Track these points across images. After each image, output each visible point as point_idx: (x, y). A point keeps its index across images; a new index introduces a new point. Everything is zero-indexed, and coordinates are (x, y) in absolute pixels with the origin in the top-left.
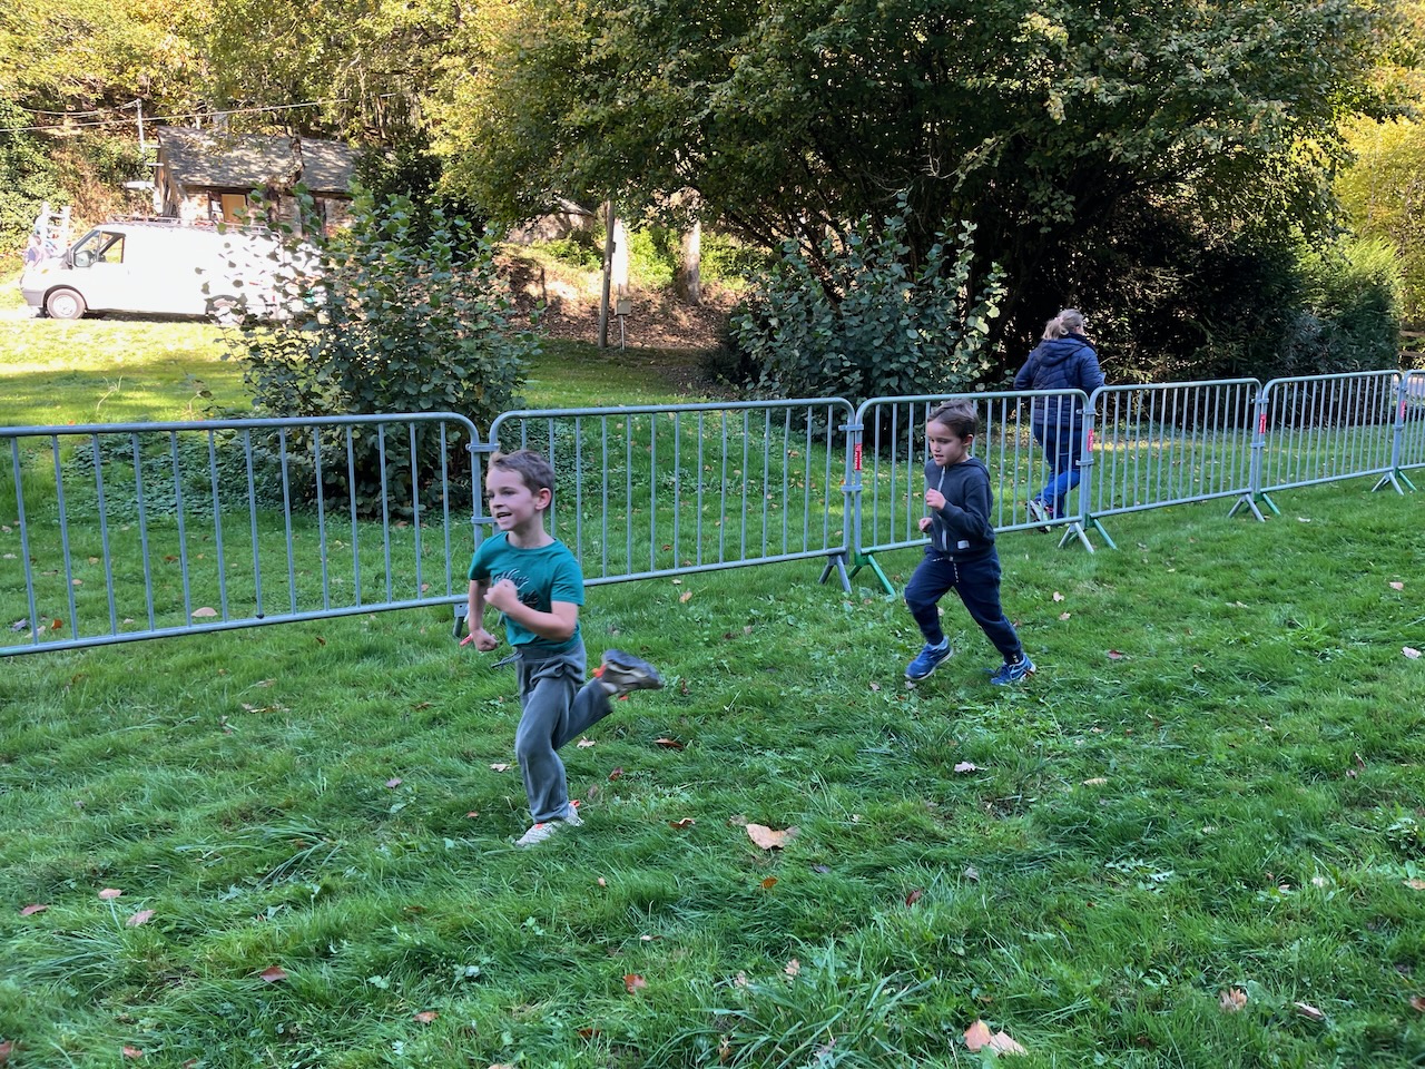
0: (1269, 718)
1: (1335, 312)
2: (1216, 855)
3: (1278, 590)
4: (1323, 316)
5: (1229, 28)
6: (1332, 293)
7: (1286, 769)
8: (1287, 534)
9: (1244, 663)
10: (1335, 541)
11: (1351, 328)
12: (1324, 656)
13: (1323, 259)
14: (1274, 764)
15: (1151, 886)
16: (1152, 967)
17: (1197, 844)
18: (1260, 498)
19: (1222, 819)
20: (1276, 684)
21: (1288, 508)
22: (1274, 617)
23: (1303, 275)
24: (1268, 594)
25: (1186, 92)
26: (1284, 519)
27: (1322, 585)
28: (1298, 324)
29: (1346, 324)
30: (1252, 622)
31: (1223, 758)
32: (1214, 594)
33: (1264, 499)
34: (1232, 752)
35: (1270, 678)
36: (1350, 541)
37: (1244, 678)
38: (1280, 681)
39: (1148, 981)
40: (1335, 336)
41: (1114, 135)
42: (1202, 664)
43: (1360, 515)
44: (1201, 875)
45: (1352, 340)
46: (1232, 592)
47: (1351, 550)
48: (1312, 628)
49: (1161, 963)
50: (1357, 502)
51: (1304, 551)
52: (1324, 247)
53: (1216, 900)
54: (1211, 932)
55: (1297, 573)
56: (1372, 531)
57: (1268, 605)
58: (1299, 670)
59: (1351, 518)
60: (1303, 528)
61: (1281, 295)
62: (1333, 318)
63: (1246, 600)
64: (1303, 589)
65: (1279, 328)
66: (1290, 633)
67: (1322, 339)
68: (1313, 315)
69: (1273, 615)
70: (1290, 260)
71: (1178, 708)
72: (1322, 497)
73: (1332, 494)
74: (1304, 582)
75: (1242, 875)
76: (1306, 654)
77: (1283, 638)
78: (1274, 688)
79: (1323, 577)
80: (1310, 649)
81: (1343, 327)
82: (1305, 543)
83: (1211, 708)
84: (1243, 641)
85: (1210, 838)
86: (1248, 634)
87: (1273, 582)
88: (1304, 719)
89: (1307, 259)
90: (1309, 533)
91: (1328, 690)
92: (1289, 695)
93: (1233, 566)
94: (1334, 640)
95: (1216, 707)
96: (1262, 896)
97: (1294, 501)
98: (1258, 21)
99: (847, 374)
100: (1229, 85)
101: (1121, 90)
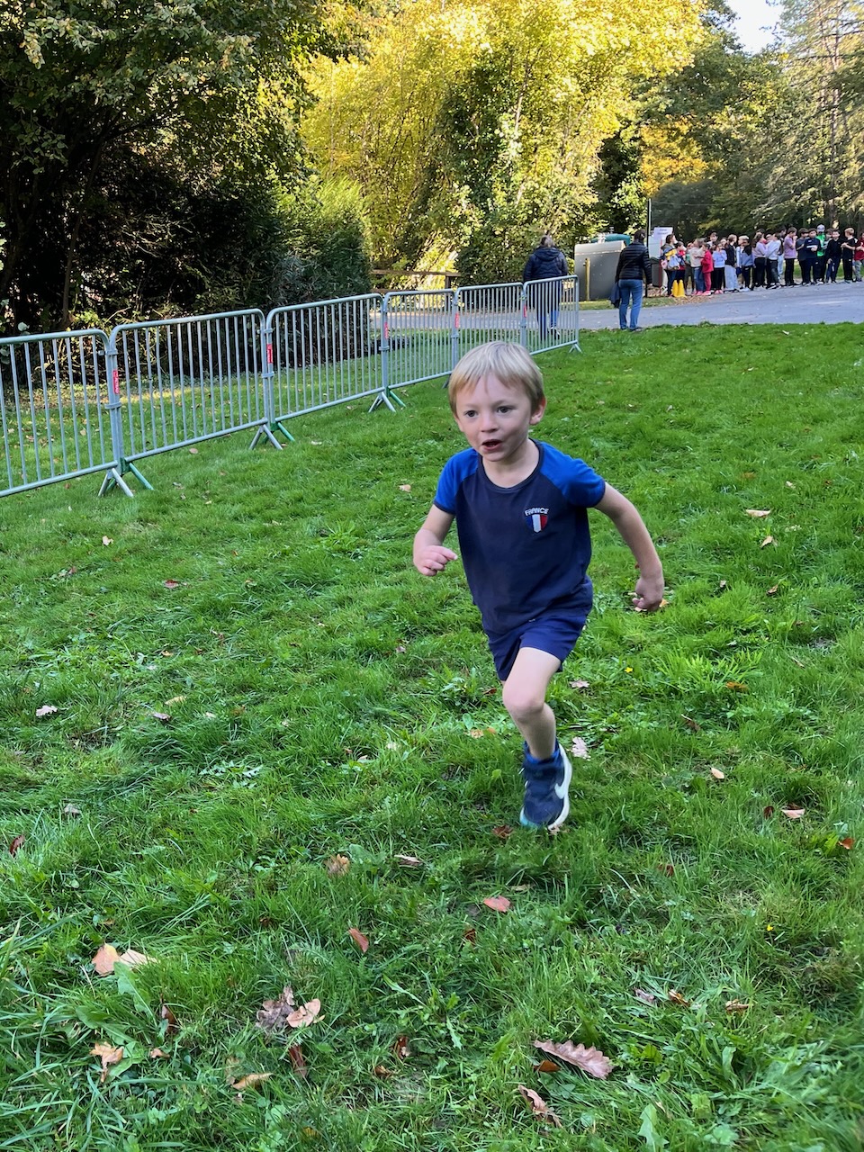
0: (319, 616)
1: (314, 252)
2: (299, 742)
3: (306, 506)
4: (304, 256)
6: (309, 233)
7: (344, 656)
8: (304, 457)
9: (290, 572)
10: (347, 458)
11: (329, 267)
12: (356, 556)
13: (297, 200)
14: (333, 654)
15: (245, 783)
16: (260, 853)
17: (280, 736)
18: (275, 427)
19: (298, 709)
20: (320, 587)
21: (302, 435)
22: (308, 529)
23: (281, 216)
24: (299, 511)
26: (299, 445)
27: (342, 496)
28: (284, 264)
29: (325, 263)
30: (289, 537)
31: (287, 657)
32: (251, 517)
33: (279, 428)
34: (295, 650)
35: (314, 582)
36: (358, 457)
37: (292, 586)
38: (323, 583)
39: (259, 868)
40: (317, 275)
41: (94, 76)
42: (253, 579)
43: (365, 433)
44: (288, 763)
45: (331, 277)
46: (268, 513)
47: (362, 463)
48: (342, 533)
49: (269, 847)
50: (358, 422)
51: (322, 470)
52: (297, 188)
53: (306, 782)
54: (307, 810)
55: (320, 489)
56: (375, 445)
57: (300, 520)
58: (338, 571)
59: (356, 436)
60: (316, 450)
61: (265, 237)
62: (313, 258)
63: (280, 518)
64: (326, 502)
65: (267, 271)
66: (324, 541)
67: (306, 278)
68: (296, 255)
69: (306, 527)
70: (268, 202)
71: (239, 621)
72: (328, 422)
73: (336, 419)
74: (327, 496)
75: (325, 754)
76: (341, 556)
77: (318, 546)
78: (319, 590)
79: (342, 489)
80: (344, 552)
81: (323, 265)
82: (322, 463)
83: (268, 616)
84: (285, 553)
85: (291, 729)
86: (287, 547)
87: (301, 499)
88: (350, 612)
89: (285, 201)
90: (322, 454)
91: (366, 582)
92: (333, 593)
93: (263, 491)
94: (362, 540)
95: (273, 613)
96: (345, 769)
97: (305, 426)
100: (196, 22)
101: (94, 34)
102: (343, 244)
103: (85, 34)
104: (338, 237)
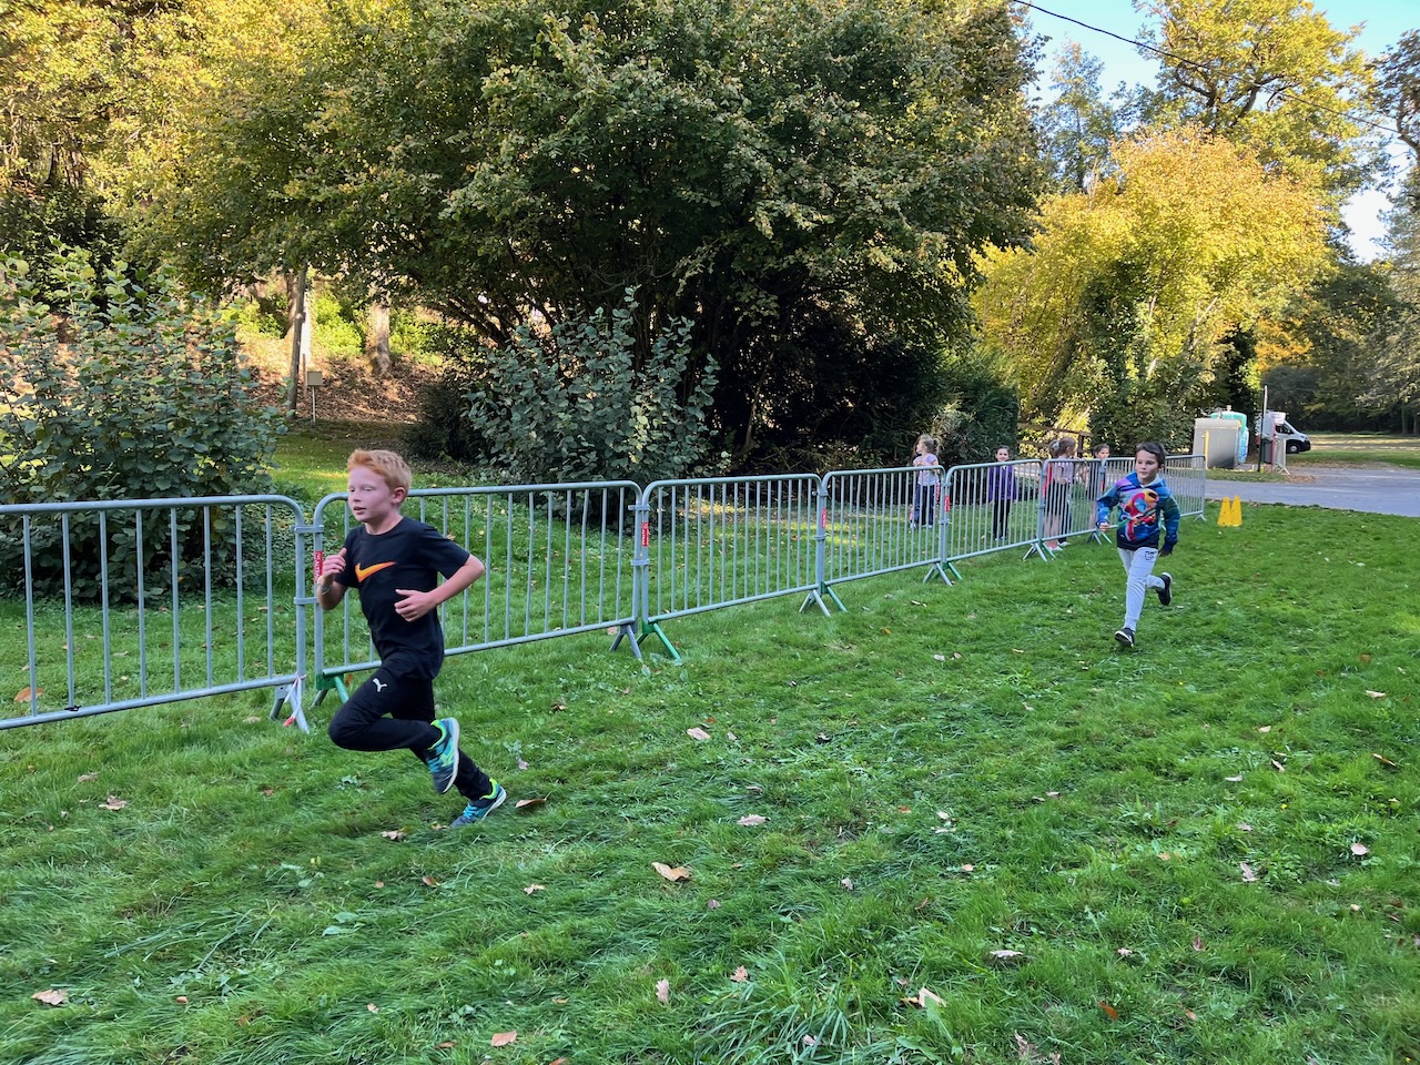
5: (894, 169)
6: (966, 390)
23: (943, 374)
25: (864, 219)
29: (979, 417)
40: (971, 428)
45: (984, 431)
52: (964, 351)
61: (930, 391)
65: (928, 420)
67: (962, 429)
70: (934, 362)
81: (977, 420)
89: (948, 361)
98: (919, 165)
99: (584, 454)
100: (898, 217)
101: (815, 217)
102: (994, 403)
103: (807, 216)
104: (991, 396)
